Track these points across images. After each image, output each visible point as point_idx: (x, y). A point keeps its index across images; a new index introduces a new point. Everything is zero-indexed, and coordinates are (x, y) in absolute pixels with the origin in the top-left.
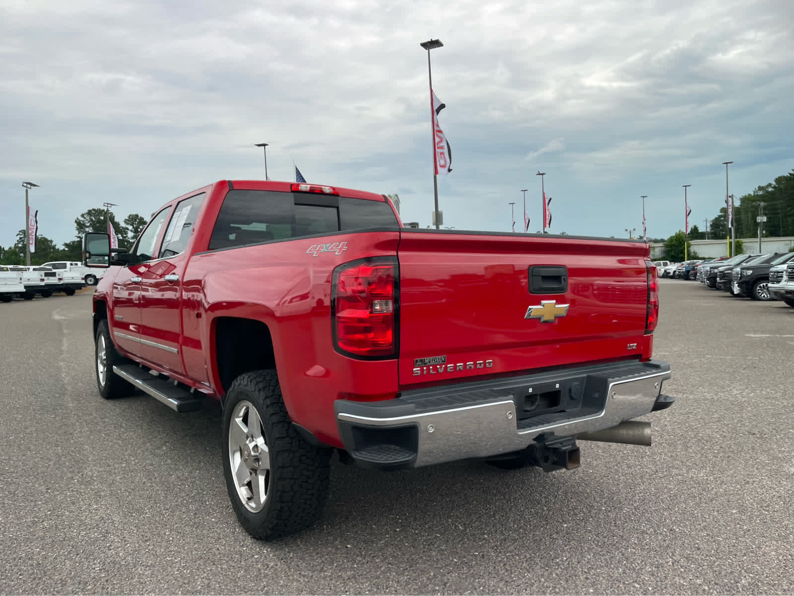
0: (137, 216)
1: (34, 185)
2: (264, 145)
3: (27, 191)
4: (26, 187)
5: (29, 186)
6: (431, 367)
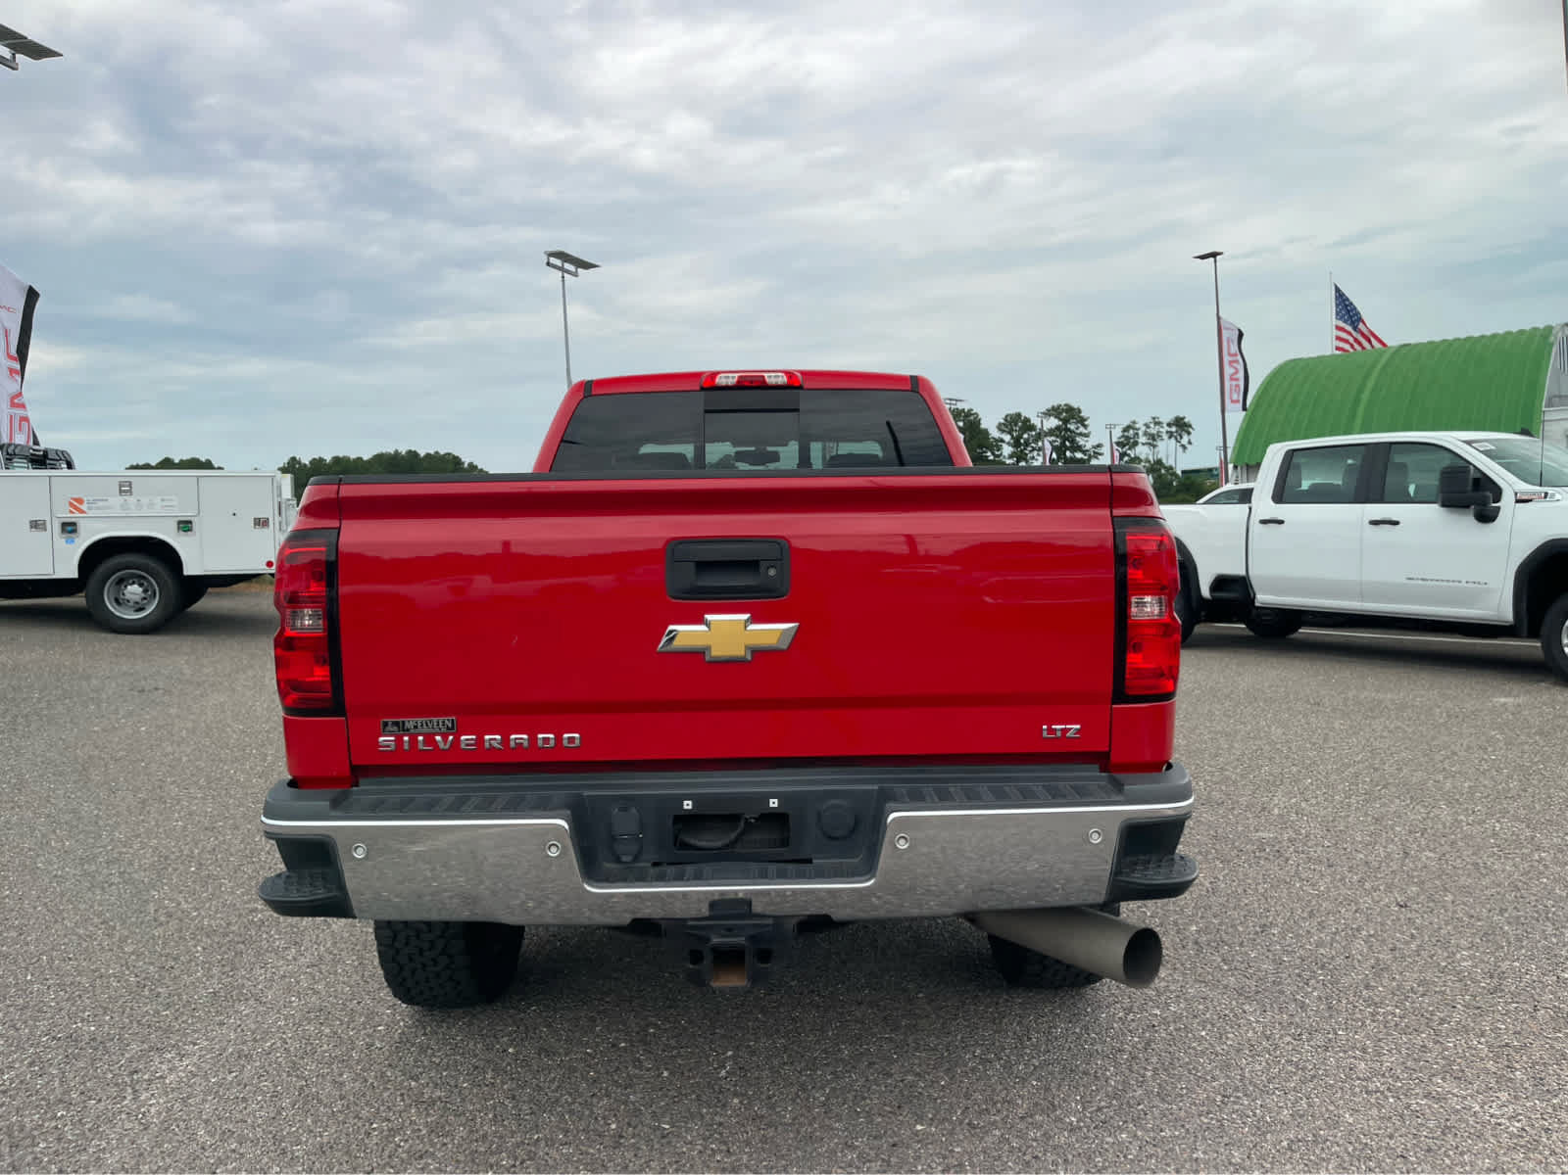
2: (1214, 255)
6: (421, 738)
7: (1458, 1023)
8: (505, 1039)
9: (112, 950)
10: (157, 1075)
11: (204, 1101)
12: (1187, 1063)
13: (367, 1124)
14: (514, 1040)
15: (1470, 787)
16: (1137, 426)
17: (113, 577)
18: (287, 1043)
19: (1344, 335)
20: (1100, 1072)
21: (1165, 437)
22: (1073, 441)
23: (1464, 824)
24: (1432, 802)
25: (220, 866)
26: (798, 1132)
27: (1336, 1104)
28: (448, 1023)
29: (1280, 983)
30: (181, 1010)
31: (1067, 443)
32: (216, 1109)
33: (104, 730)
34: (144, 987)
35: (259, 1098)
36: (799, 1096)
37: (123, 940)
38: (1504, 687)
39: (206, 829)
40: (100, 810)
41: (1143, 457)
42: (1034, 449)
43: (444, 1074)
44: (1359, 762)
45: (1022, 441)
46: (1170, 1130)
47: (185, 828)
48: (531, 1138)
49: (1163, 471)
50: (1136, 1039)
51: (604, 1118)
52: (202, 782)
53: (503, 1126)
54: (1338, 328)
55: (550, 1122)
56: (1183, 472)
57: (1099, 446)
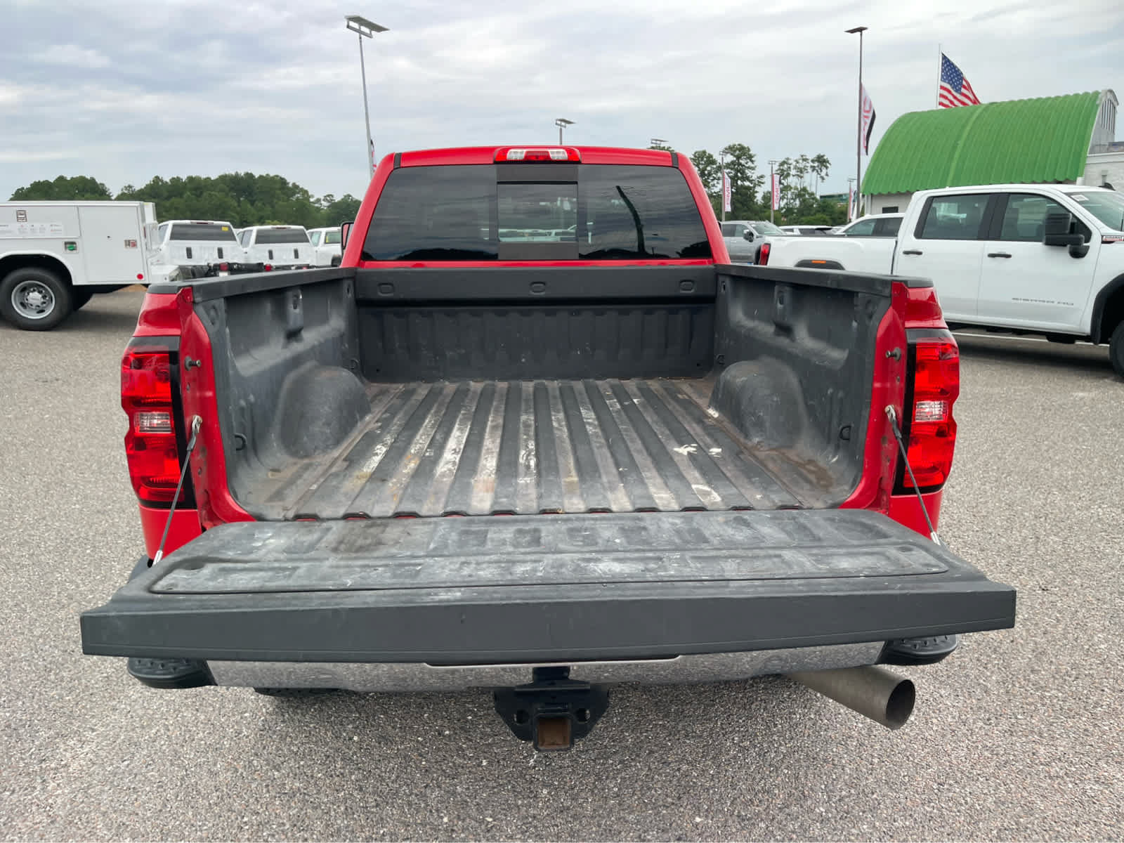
0: (704, 152)
1: (569, 123)
2: (860, 30)
3: (561, 130)
4: (561, 125)
5: (563, 124)
7: (1109, 706)
8: (350, 726)
9: (23, 634)
10: (63, 763)
11: (102, 791)
12: (905, 750)
13: (239, 818)
14: (357, 727)
15: (1072, 475)
16: (790, 162)
17: (19, 286)
18: (169, 730)
19: (945, 93)
20: (836, 759)
21: (810, 170)
22: (743, 173)
23: (1074, 509)
24: (1047, 489)
25: (110, 549)
26: (599, 826)
27: (1029, 790)
28: (302, 709)
29: (965, 668)
30: (82, 695)
31: (739, 174)
32: (112, 801)
33: (16, 418)
34: (50, 671)
35: (148, 789)
36: (596, 787)
37: (33, 622)
38: (1078, 383)
39: (98, 512)
40: (13, 493)
41: (793, 185)
42: (714, 179)
43: (302, 763)
44: (986, 451)
45: (706, 172)
46: (901, 820)
47: (81, 511)
48: (377, 833)
49: (807, 196)
50: (861, 725)
51: (437, 811)
52: (95, 467)
53: (354, 819)
54: (942, 87)
55: (393, 814)
56: (821, 197)
57: (762, 177)
